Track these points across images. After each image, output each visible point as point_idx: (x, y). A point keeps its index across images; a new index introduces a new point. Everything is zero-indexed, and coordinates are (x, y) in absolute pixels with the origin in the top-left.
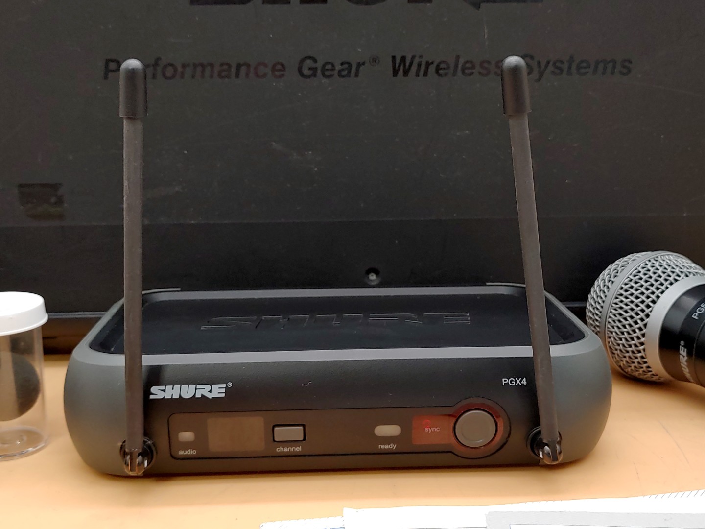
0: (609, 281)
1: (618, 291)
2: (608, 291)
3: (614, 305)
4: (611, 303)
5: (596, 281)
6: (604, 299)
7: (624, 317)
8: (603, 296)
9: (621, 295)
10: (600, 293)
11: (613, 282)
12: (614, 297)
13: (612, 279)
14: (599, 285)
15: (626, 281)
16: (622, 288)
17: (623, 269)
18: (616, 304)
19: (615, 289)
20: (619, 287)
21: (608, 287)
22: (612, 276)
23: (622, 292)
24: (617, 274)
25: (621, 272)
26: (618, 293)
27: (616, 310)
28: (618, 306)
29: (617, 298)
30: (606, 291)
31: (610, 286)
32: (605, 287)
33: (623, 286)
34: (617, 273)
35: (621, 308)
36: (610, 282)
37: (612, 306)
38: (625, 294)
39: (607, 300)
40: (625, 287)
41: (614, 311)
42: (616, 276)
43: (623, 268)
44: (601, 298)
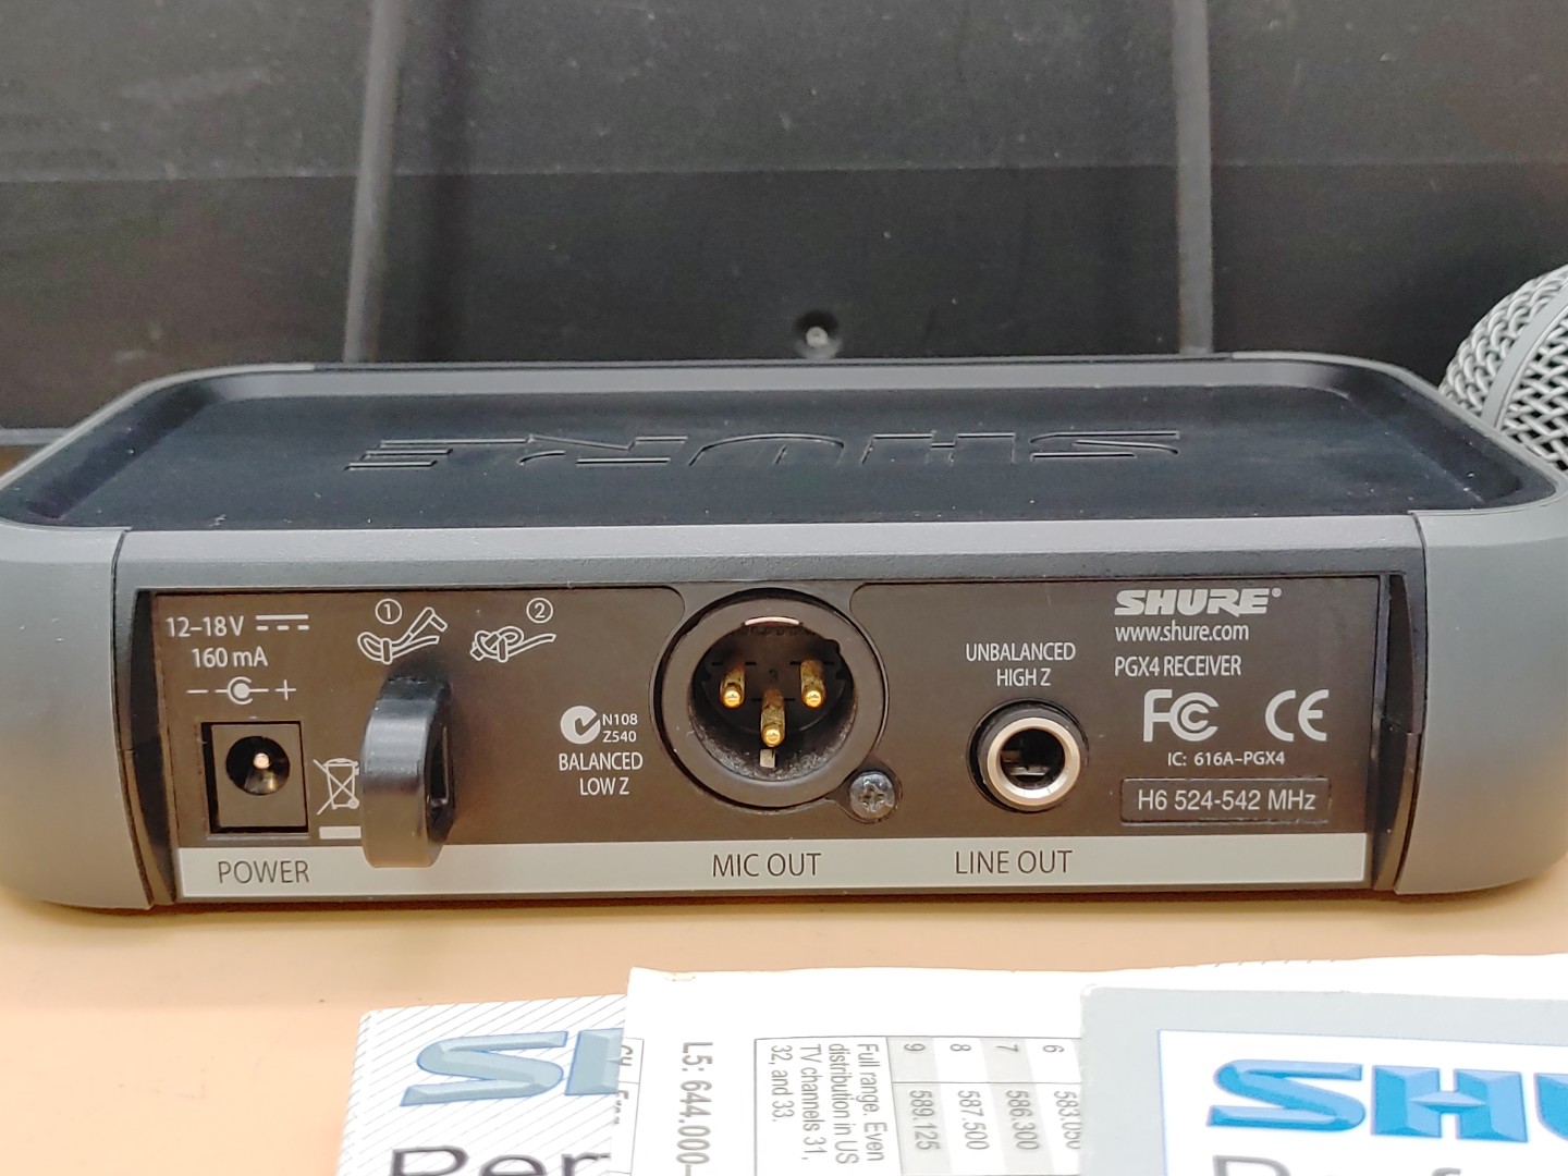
0: (1502, 339)
1: (1527, 368)
2: (1498, 369)
3: (1514, 408)
4: (1506, 402)
5: (1464, 343)
6: (1484, 390)
7: (1545, 440)
8: (1481, 383)
9: (1537, 376)
10: (1473, 375)
11: (1513, 342)
12: (1516, 383)
13: (1511, 333)
14: (1471, 355)
15: (1553, 337)
16: (1538, 357)
17: (1544, 305)
18: (1521, 403)
19: (1517, 361)
20: (1532, 354)
21: (1498, 358)
22: (1512, 325)
23: (1540, 367)
24: (1527, 320)
25: (1538, 311)
26: (1529, 373)
27: (1519, 420)
28: (1526, 409)
29: (1522, 387)
30: (1491, 368)
31: (1503, 355)
32: (1490, 357)
33: (1544, 351)
34: (1527, 314)
35: (1536, 414)
36: (1505, 343)
37: (1509, 411)
38: (1549, 373)
39: (1494, 396)
40: (1548, 354)
41: (1513, 425)
42: (1521, 325)
43: (1543, 301)
44: (1477, 389)
